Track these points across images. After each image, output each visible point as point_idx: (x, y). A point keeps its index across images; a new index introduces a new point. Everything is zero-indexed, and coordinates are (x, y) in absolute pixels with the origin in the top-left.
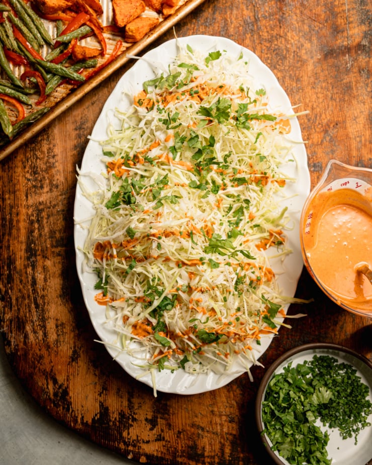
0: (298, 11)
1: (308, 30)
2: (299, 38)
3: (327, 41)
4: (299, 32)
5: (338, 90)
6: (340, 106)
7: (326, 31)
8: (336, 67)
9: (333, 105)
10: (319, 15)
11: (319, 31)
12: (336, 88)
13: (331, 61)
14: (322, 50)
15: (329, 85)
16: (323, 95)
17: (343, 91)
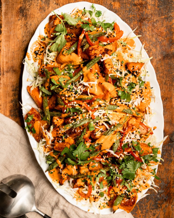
0: (150, 29)
1: (155, 41)
2: (150, 45)
3: (165, 49)
4: (150, 42)
5: (169, 78)
6: (169, 89)
7: (165, 43)
8: (169, 65)
9: (165, 87)
10: (162, 33)
11: (162, 42)
12: (168, 77)
13: (167, 61)
14: (162, 54)
15: (164, 75)
16: (160, 81)
17: (172, 80)
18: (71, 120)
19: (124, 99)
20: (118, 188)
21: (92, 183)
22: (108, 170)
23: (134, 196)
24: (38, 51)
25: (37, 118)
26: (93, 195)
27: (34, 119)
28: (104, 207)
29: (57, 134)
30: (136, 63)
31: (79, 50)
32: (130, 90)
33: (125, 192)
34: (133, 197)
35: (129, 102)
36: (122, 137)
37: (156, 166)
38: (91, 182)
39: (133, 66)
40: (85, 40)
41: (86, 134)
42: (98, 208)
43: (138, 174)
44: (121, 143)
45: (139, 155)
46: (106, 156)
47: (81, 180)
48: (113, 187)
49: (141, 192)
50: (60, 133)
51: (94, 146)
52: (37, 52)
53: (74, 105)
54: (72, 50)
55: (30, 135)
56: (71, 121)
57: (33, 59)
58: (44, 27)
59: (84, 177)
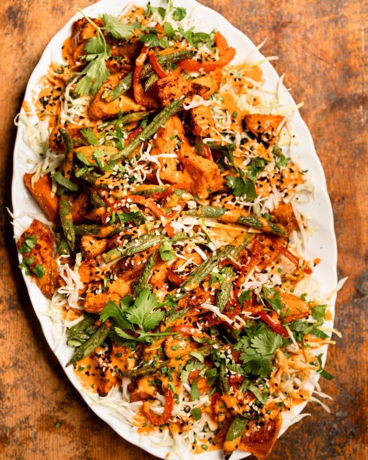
0: (299, 46)
1: (311, 71)
2: (299, 80)
3: (335, 87)
4: (299, 73)
5: (347, 152)
6: (349, 175)
7: (335, 74)
8: (346, 121)
9: (339, 173)
10: (326, 53)
11: (326, 73)
12: (344, 149)
13: (339, 113)
14: (328, 98)
15: (336, 145)
16: (326, 158)
17: (354, 155)
18: (121, 239)
19: (242, 195)
20: (235, 396)
21: (173, 384)
22: (209, 353)
23: (272, 419)
24: (47, 97)
25: (46, 241)
26: (177, 418)
27: (40, 245)
28: (204, 447)
29: (91, 275)
30: (265, 116)
31: (138, 88)
32: (254, 174)
33: (251, 407)
34: (270, 419)
35: (253, 202)
36: (237, 277)
37: (323, 350)
38: (170, 383)
39: (259, 123)
40: (147, 67)
41: (155, 272)
42: (191, 451)
43: (281, 366)
44: (236, 289)
45: (279, 320)
46: (203, 323)
47: (148, 381)
48: (221, 394)
49: (289, 409)
50: (97, 273)
51: (175, 297)
52: (46, 99)
53: (128, 205)
54: (121, 88)
55: (31, 282)
56: (121, 242)
57: (37, 114)
58: (62, 46)
59: (155, 373)
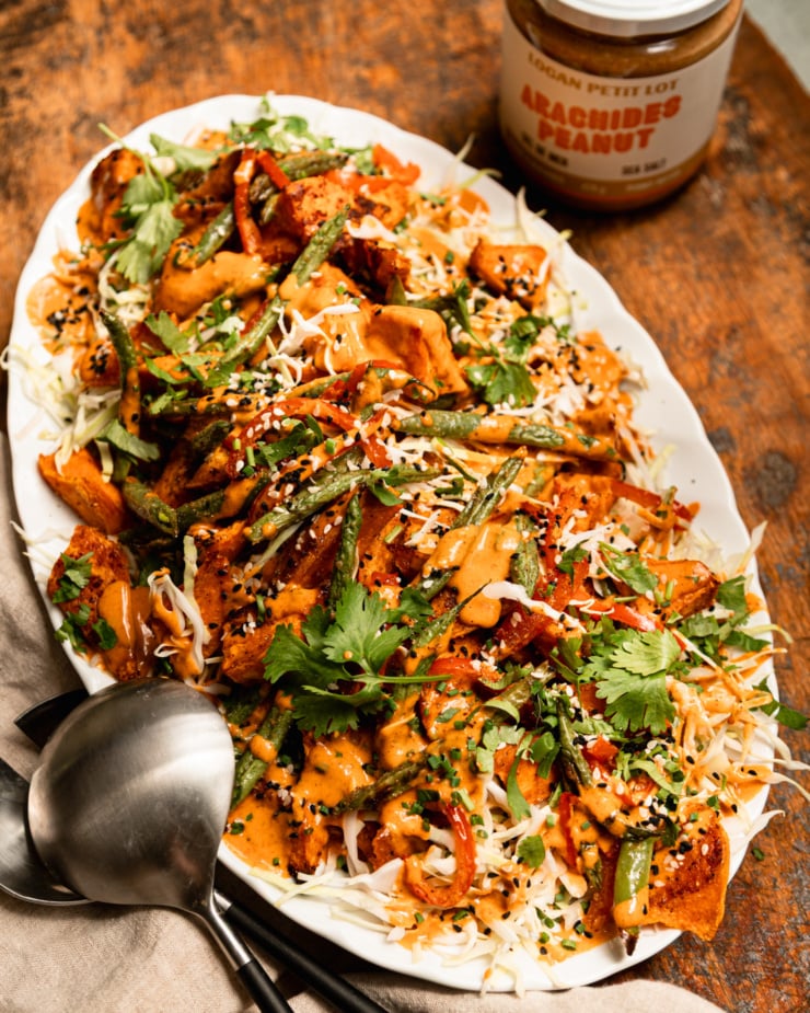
18: (277, 489)
19: (503, 398)
20: (609, 788)
21: (463, 792)
22: (527, 695)
23: (705, 829)
24: (62, 311)
25: (112, 566)
26: (492, 875)
27: (98, 577)
28: (568, 944)
29: (223, 597)
30: (510, 248)
31: (247, 227)
32: (520, 351)
33: (651, 809)
34: (701, 831)
35: (531, 406)
36: (543, 531)
37: (767, 670)
38: (455, 790)
39: (502, 259)
40: (262, 180)
41: (365, 561)
42: (540, 959)
43: (689, 713)
44: (548, 551)
45: (657, 612)
46: (494, 648)
47: (404, 805)
48: (577, 793)
49: (734, 808)
50: (237, 587)
51: (423, 590)
52: (59, 316)
53: (277, 425)
54: (213, 237)
55: (90, 665)
56: (278, 494)
57: (46, 345)
58: (75, 218)
59: (415, 775)
